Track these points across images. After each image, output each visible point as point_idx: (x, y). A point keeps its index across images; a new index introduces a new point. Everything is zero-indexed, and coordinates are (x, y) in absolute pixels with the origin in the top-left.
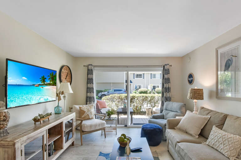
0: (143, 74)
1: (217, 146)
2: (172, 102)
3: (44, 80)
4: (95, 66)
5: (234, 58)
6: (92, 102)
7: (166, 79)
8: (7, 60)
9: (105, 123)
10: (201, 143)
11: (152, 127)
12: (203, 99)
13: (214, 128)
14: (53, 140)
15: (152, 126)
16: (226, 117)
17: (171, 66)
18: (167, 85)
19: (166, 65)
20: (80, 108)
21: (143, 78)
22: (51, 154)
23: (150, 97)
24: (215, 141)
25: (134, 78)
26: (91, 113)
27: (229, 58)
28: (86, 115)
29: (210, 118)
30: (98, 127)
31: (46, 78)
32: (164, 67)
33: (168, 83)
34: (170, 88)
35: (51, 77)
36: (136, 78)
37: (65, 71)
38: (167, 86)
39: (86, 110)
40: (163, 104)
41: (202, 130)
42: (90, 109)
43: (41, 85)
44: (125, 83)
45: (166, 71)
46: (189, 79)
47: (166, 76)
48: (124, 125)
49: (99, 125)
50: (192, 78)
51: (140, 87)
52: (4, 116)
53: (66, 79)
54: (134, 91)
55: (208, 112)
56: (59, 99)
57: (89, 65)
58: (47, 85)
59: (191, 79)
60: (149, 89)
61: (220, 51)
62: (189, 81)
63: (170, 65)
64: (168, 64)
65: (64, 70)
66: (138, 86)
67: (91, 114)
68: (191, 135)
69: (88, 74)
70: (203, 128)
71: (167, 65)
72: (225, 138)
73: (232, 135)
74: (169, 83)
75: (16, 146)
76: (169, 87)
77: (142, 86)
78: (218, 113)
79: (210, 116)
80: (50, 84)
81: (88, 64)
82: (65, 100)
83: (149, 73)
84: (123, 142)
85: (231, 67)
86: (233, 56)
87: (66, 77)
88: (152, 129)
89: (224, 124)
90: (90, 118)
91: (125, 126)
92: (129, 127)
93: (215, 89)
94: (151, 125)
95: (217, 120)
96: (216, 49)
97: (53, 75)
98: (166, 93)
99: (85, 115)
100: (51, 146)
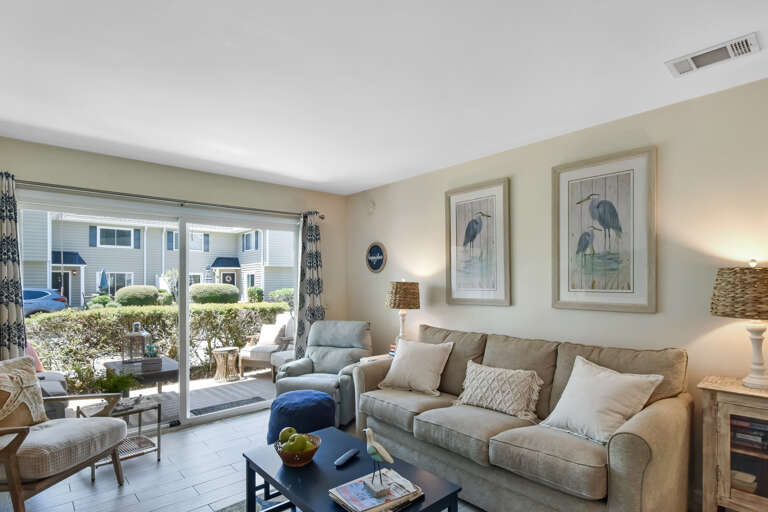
0: (137, 231)
1: (489, 400)
2: (333, 322)
5: (484, 219)
7: (311, 254)
9: (123, 426)
10: (451, 405)
11: (309, 400)
12: (418, 307)
13: (471, 366)
15: (306, 397)
16: (484, 339)
17: (322, 218)
18: (315, 272)
21: (138, 246)
23: (221, 313)
24: (484, 390)
25: (93, 244)
27: (474, 218)
29: (454, 345)
30: (98, 446)
32: (305, 218)
34: (322, 282)
36: (102, 243)
38: (315, 276)
39: (8, 387)
40: (303, 328)
41: (443, 375)
44: (50, 265)
45: (310, 232)
46: (372, 258)
47: (311, 247)
48: (166, 424)
50: (381, 254)
51: (121, 281)
54: (97, 297)
55: (443, 334)
59: (379, 257)
60: (161, 288)
61: (454, 200)
62: (370, 262)
63: (320, 214)
64: (316, 213)
66: (112, 275)
67: (38, 399)
68: (423, 392)
70: (444, 370)
71: (314, 215)
72: (501, 379)
73: (513, 372)
74: (319, 267)
76: (318, 280)
77: (130, 274)
78: (465, 333)
79: (452, 343)
83: (162, 229)
85: (478, 236)
86: (483, 215)
89: (483, 354)
90: (35, 417)
91: (171, 426)
92: (192, 425)
93: (443, 283)
94: (303, 394)
95: (470, 347)
96: (446, 193)
98: (312, 295)
99: (10, 406)
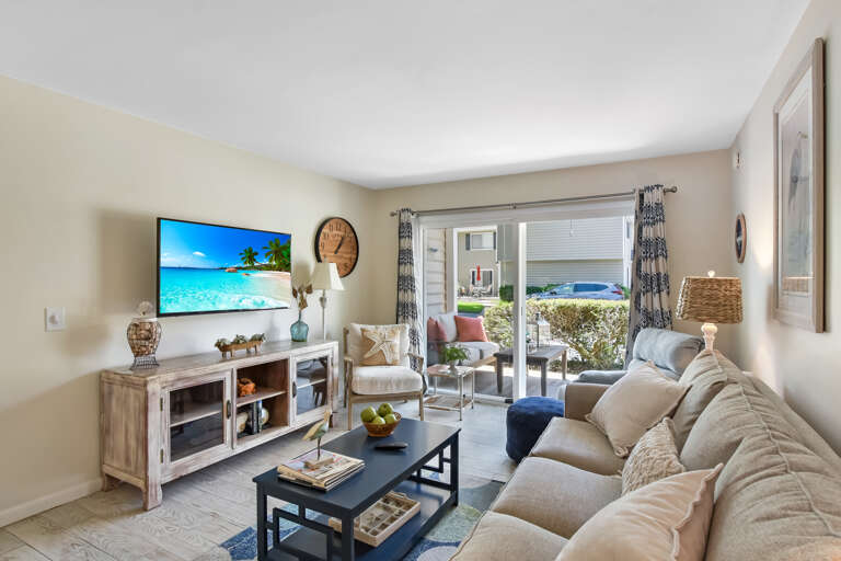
3: (251, 257)
4: (419, 214)
6: (410, 318)
7: (648, 242)
8: (159, 219)
14: (264, 395)
17: (673, 190)
18: (653, 264)
19: (648, 189)
20: (363, 330)
22: (255, 430)
26: (392, 348)
28: (375, 352)
29: (689, 389)
30: (394, 387)
31: (256, 254)
32: (642, 196)
33: (656, 257)
34: (666, 277)
35: (273, 249)
37: (335, 232)
38: (654, 270)
39: (377, 339)
42: (390, 337)
43: (244, 269)
45: (649, 213)
46: (738, 240)
47: (648, 232)
48: (504, 399)
49: (398, 382)
50: (742, 233)
52: (149, 331)
53: (336, 252)
56: (303, 304)
57: (403, 210)
58: (260, 268)
62: (737, 246)
63: (667, 187)
64: (658, 186)
65: (331, 230)
67: (392, 351)
68: (611, 445)
69: (400, 237)
71: (655, 190)
74: (661, 258)
75: (150, 388)
76: (658, 274)
79: (690, 385)
80: (269, 268)
81: (400, 208)
82: (324, 308)
84: (370, 421)
86: (802, 135)
87: (339, 247)
88: (532, 413)
90: (389, 361)
91: (506, 401)
97: (277, 245)
98: (649, 294)
99: (373, 351)
100: (255, 412)
